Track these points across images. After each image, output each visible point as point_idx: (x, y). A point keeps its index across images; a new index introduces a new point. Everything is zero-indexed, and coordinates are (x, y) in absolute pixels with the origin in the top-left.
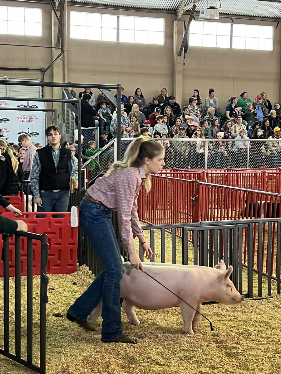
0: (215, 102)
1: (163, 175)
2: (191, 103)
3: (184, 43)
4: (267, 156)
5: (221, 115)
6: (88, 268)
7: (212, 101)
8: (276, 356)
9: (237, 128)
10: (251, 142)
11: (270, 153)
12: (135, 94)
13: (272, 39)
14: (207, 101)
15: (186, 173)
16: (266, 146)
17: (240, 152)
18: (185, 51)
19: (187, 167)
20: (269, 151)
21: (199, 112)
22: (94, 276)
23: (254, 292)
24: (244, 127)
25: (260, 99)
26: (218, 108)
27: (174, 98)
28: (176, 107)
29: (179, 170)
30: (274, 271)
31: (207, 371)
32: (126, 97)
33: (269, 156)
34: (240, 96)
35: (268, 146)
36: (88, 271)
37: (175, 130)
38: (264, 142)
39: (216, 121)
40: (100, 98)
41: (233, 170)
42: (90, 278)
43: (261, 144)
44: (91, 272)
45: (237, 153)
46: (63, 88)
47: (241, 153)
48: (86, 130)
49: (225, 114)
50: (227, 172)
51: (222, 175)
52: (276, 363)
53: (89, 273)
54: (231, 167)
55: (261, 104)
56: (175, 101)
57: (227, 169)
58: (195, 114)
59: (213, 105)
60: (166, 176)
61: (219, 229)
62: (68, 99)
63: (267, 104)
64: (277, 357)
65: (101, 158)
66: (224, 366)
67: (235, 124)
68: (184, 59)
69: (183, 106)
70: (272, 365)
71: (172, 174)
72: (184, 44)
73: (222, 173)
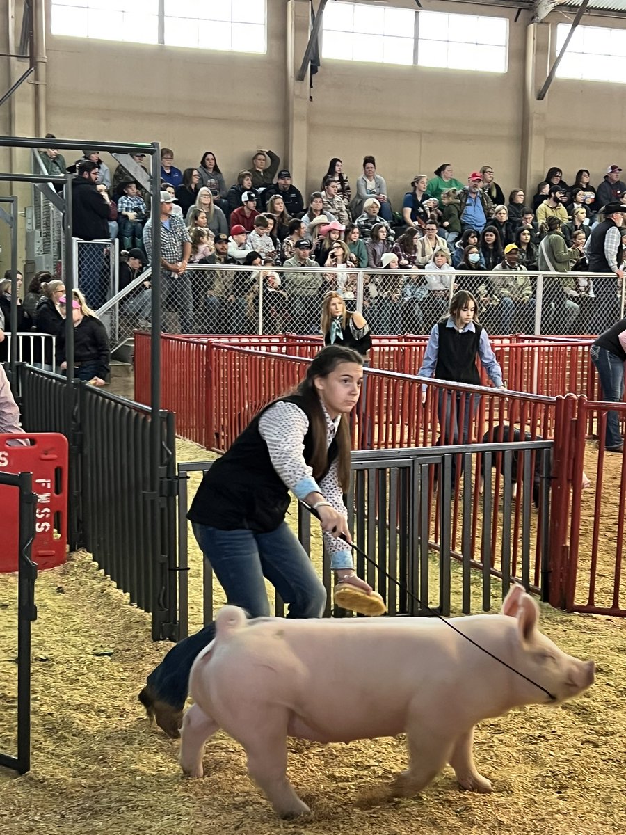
0: (379, 186)
1: (264, 348)
2: (326, 187)
3: (311, 53)
4: (491, 309)
5: (394, 217)
6: (91, 555)
7: (371, 185)
8: (493, 739)
9: (427, 246)
10: (457, 277)
11: (498, 300)
12: (200, 165)
13: (506, 46)
14: (362, 184)
15: (315, 345)
16: (489, 285)
17: (434, 298)
18: (314, 70)
19: (317, 332)
20: (496, 297)
21: (344, 208)
22: (103, 574)
23: (452, 604)
24: (442, 244)
25: (480, 180)
26: (385, 201)
27: (289, 176)
28: (294, 195)
29: (300, 339)
30: (498, 559)
31: (346, 774)
32: (179, 172)
33: (495, 309)
34: (435, 172)
35: (494, 285)
36: (89, 563)
37: (289, 248)
38: (485, 277)
39: (381, 230)
40: (121, 172)
41: (416, 339)
42: (95, 578)
43: (478, 282)
44: (96, 564)
45: (426, 302)
46: (36, 149)
47: (436, 302)
48: (88, 245)
49: (402, 214)
50: (403, 343)
51: (392, 348)
52: (492, 754)
53: (91, 566)
54: (413, 333)
55: (480, 191)
56: (292, 182)
57: (404, 337)
58: (336, 213)
59: (374, 193)
60: (270, 351)
61: (379, 467)
62: (46, 174)
63: (494, 194)
64: (497, 742)
65: (122, 310)
66: (381, 762)
67: (423, 236)
68: (311, 86)
69: (308, 194)
70: (485, 758)
71: (282, 346)
72: (311, 55)
73: (394, 346)
